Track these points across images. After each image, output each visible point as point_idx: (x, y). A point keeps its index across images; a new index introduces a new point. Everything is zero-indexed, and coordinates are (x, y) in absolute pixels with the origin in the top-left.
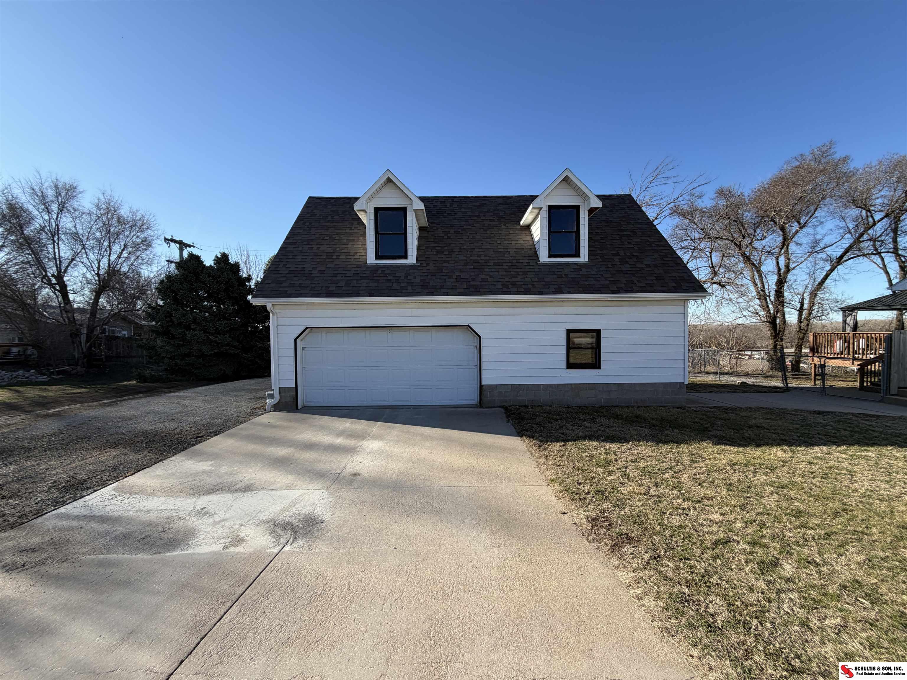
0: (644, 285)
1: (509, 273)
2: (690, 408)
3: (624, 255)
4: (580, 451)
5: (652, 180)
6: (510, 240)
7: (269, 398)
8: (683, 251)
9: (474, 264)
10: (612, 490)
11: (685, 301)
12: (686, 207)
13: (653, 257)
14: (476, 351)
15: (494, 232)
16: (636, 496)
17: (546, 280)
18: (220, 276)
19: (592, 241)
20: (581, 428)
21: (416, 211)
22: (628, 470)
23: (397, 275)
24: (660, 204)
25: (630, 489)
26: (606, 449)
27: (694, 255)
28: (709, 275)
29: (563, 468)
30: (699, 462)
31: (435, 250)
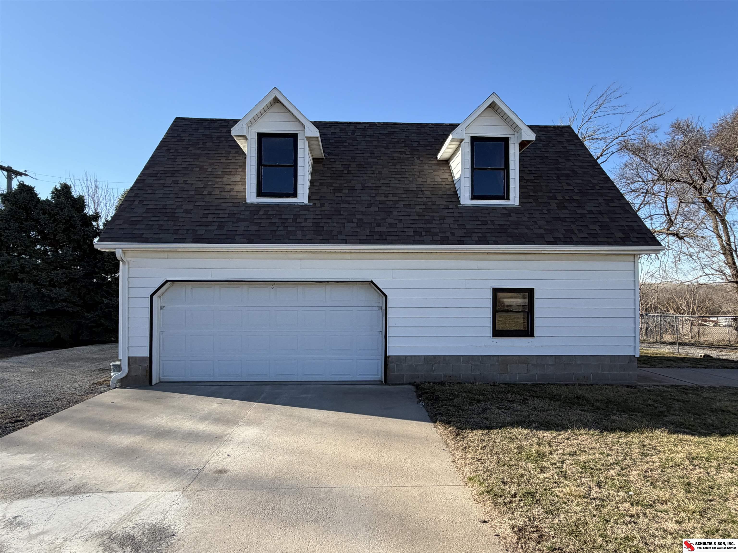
0: (586, 236)
1: (423, 218)
2: (643, 386)
3: (562, 198)
4: (506, 441)
5: (597, 110)
6: (424, 177)
7: (114, 371)
8: (634, 195)
9: (380, 206)
10: (544, 492)
11: (636, 256)
12: (637, 143)
13: (597, 202)
14: (381, 314)
15: (406, 167)
16: (573, 499)
17: (467, 226)
18: (58, 214)
19: (524, 181)
20: (509, 412)
21: (308, 139)
22: (565, 466)
23: (284, 217)
24: (606, 138)
25: (567, 490)
26: (539, 439)
27: (647, 199)
28: (665, 224)
29: (485, 463)
30: (652, 455)
31: (332, 188)
